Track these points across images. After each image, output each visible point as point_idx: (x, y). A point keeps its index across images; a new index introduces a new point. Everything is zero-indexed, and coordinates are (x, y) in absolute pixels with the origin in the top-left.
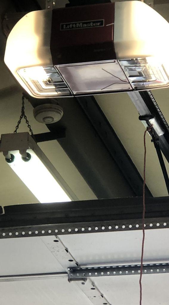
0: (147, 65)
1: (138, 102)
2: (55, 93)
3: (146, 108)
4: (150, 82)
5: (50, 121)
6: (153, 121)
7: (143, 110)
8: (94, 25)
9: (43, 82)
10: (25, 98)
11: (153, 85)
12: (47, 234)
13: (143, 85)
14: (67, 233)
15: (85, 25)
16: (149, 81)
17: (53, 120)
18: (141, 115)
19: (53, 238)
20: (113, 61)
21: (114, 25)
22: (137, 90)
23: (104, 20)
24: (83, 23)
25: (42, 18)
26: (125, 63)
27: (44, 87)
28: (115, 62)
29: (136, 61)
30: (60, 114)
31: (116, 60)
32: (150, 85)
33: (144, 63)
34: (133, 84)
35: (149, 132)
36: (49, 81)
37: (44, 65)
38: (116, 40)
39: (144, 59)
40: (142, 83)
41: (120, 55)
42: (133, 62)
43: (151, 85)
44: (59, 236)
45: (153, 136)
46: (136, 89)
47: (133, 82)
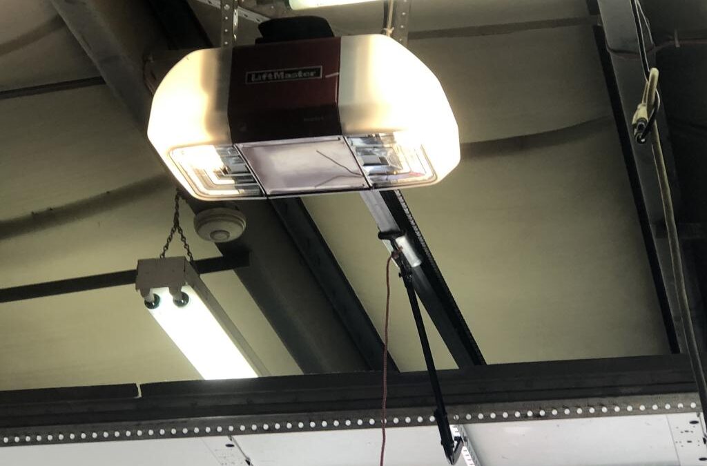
0: (395, 146)
1: (378, 208)
2: (235, 192)
3: (391, 218)
4: (400, 176)
5: (222, 238)
6: (402, 242)
7: (386, 221)
8: (305, 74)
9: (214, 172)
10: (180, 198)
11: (405, 180)
12: (214, 433)
13: (387, 179)
14: (249, 431)
15: (289, 76)
16: (397, 174)
17: (228, 236)
18: (382, 230)
19: (225, 440)
20: (336, 137)
21: (339, 76)
22: (376, 188)
23: (321, 67)
24: (286, 72)
25: (214, 63)
26: (358, 142)
27: (216, 180)
28: (339, 139)
29: (376, 140)
30: (241, 225)
31: (341, 137)
32: (399, 181)
33: (389, 143)
34: (369, 177)
35: (396, 260)
36: (225, 171)
37: (215, 143)
38: (342, 102)
39: (390, 136)
40: (385, 177)
41: (348, 127)
42: (372, 139)
43: (401, 180)
44: (236, 437)
45: (402, 268)
46: (375, 186)
47: (370, 174)
